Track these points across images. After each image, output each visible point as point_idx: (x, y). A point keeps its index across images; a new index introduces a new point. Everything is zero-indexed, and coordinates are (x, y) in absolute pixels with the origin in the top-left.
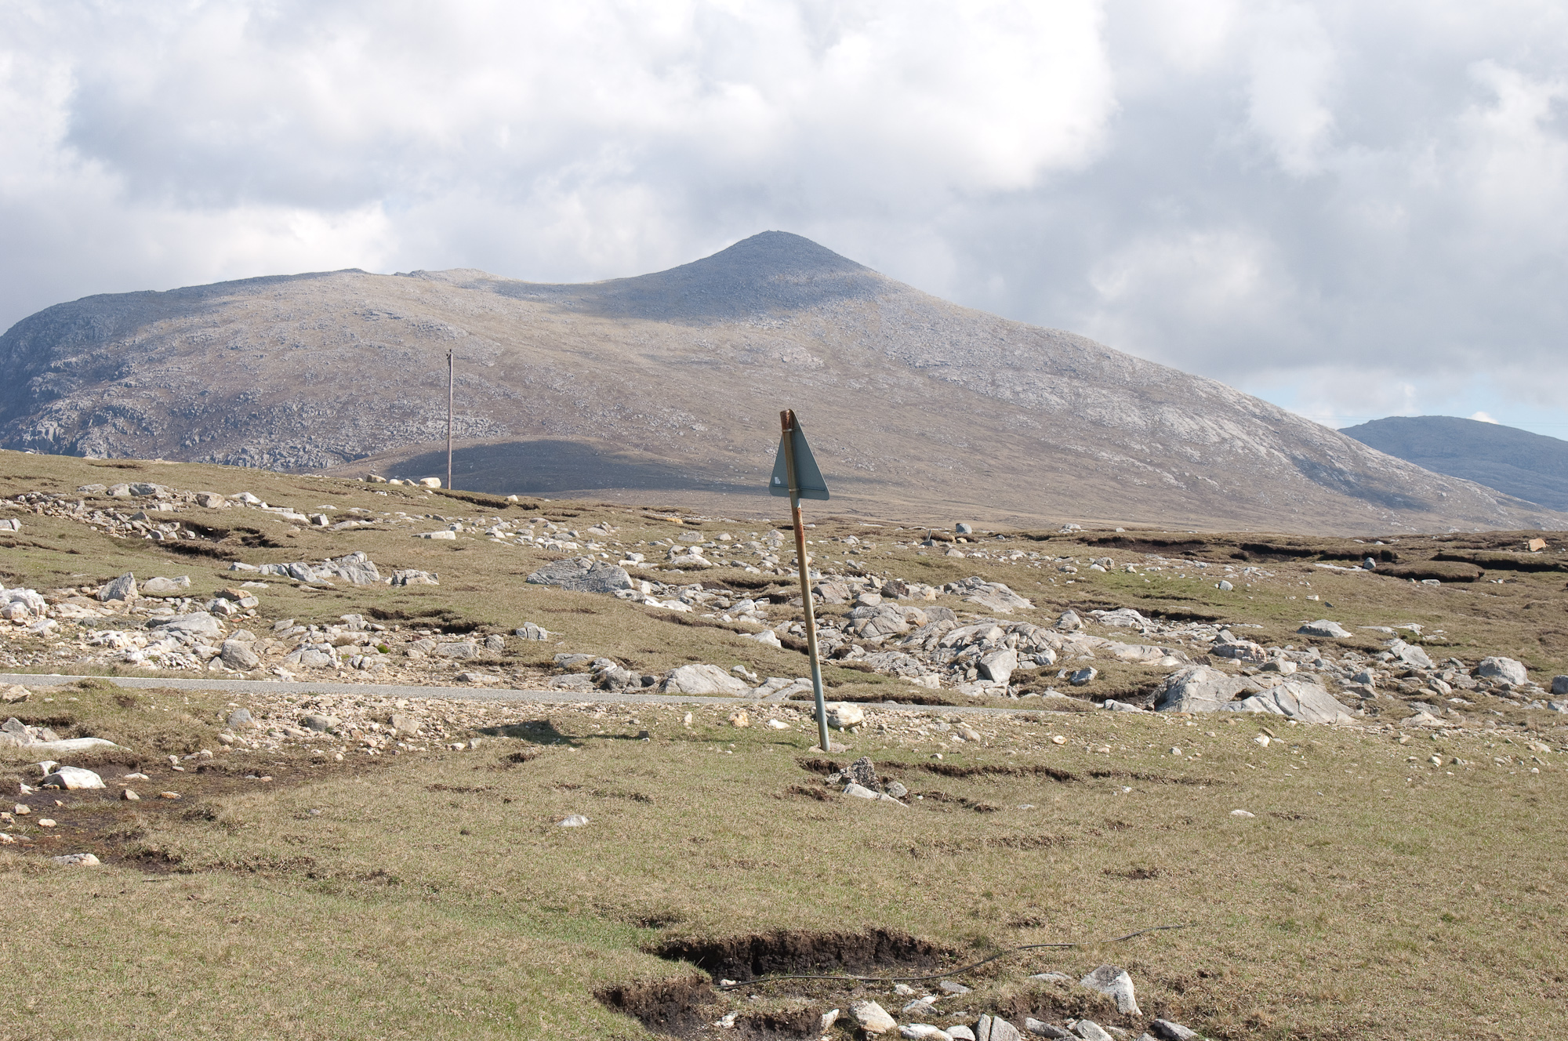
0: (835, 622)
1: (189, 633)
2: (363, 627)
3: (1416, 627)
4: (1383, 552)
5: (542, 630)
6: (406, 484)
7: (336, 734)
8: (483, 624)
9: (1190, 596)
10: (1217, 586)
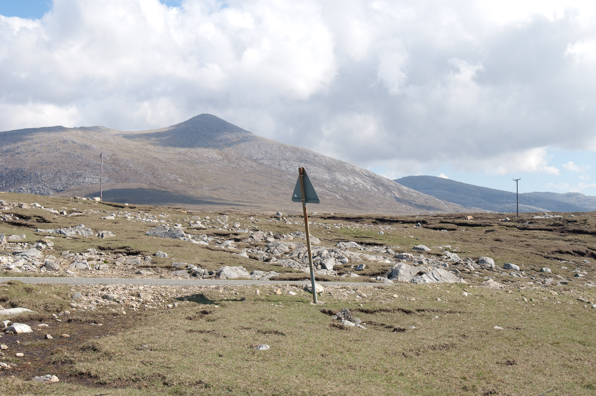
0: (263, 248)
1: (30, 257)
2: (96, 253)
3: (449, 246)
4: (423, 221)
5: (165, 254)
6: (88, 199)
7: (118, 302)
8: (143, 251)
9: (370, 237)
10: (379, 233)
